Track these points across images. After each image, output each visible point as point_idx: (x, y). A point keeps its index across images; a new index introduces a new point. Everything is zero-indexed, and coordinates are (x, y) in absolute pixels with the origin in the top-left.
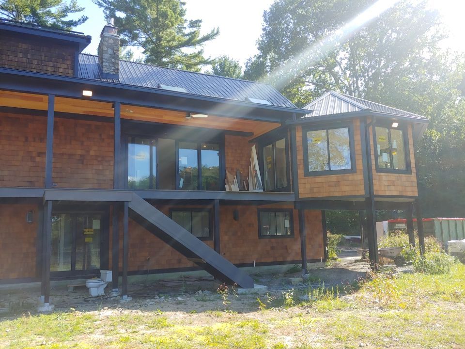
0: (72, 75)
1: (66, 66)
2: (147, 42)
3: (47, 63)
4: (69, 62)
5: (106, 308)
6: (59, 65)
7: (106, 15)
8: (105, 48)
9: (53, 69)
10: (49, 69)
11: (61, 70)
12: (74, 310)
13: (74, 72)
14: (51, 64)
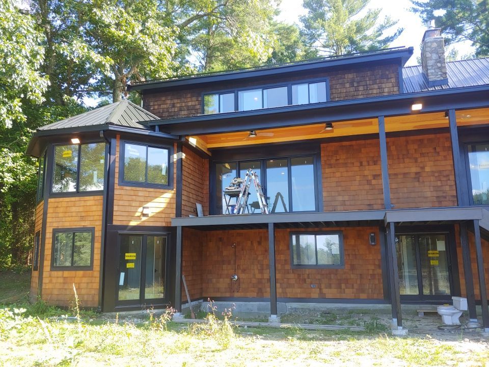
0: (398, 93)
1: (390, 85)
2: (475, 32)
3: (372, 86)
4: (393, 80)
5: (466, 339)
6: (383, 86)
7: (423, 19)
8: (428, 55)
9: (378, 91)
10: (375, 91)
11: (386, 90)
12: (431, 337)
13: (399, 88)
14: (376, 86)
